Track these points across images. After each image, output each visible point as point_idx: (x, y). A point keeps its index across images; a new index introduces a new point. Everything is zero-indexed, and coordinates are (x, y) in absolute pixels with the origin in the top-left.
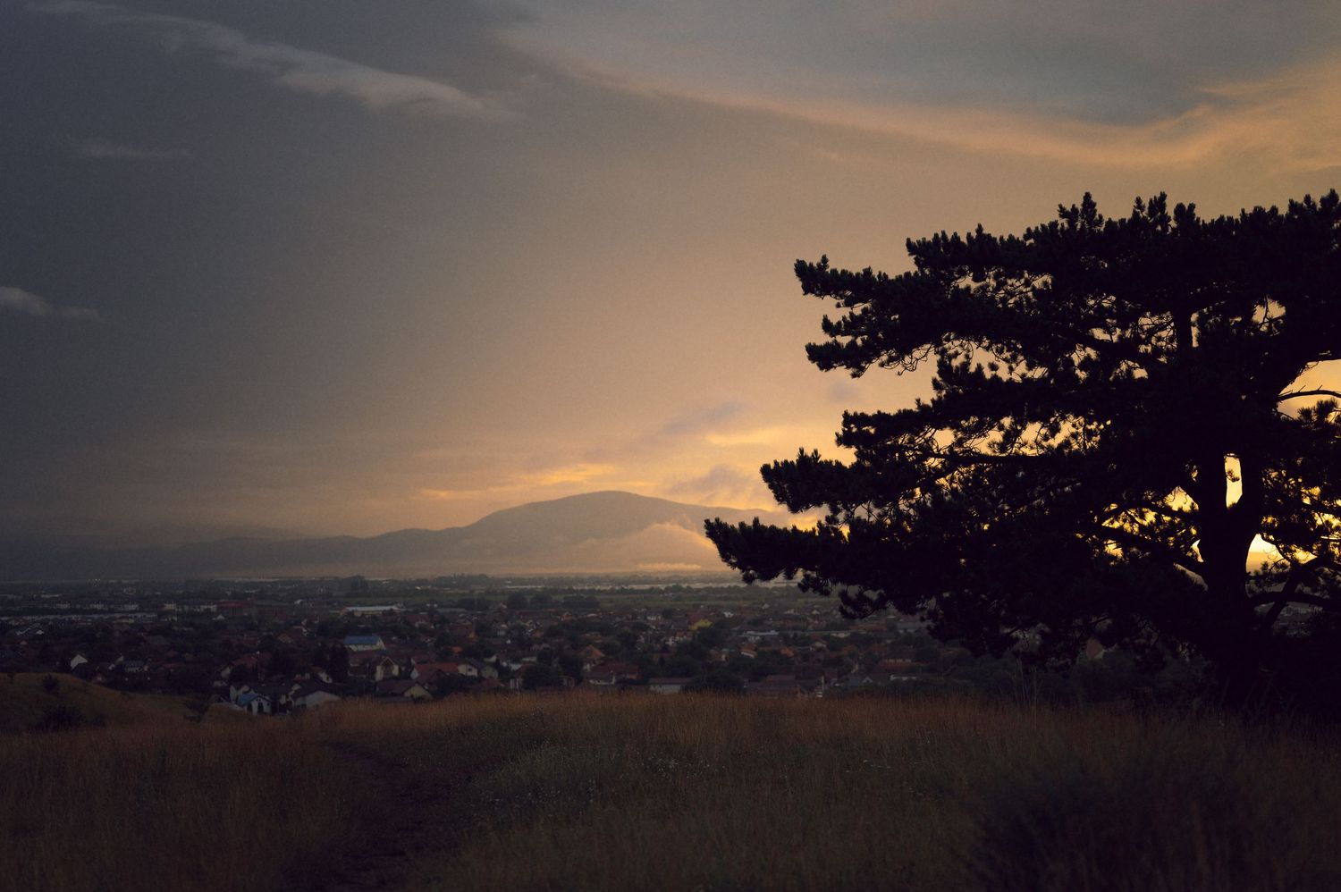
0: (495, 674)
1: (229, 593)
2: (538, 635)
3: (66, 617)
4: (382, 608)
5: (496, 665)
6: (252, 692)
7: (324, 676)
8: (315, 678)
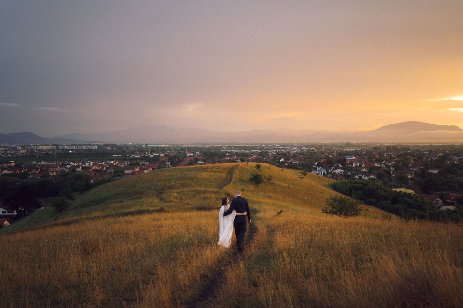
0: (385, 166)
1: (318, 145)
2: (395, 156)
3: (281, 150)
4: (354, 149)
5: (385, 164)
6: (322, 169)
7: (340, 165)
8: (338, 166)
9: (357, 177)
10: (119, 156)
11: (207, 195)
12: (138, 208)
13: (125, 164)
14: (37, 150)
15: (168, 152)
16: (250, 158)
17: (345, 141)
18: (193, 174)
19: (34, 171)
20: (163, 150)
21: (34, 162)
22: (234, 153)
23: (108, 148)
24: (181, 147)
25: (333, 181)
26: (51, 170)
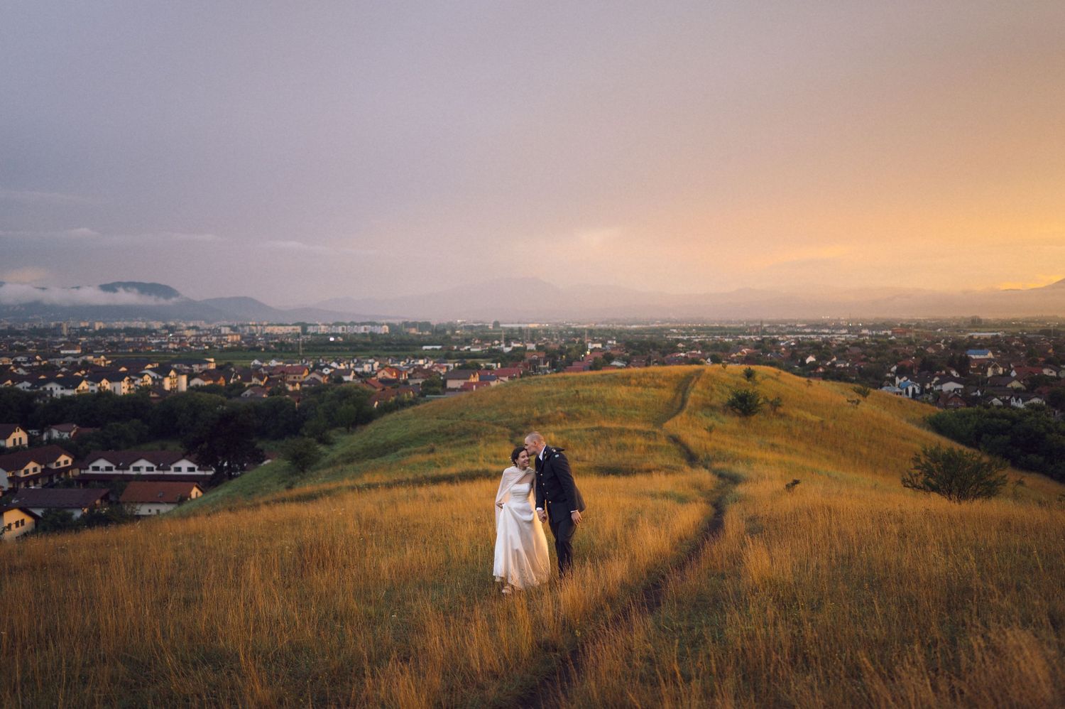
1: (899, 325)
3: (808, 336)
4: (992, 334)
6: (909, 381)
7: (954, 373)
8: (948, 373)
9: (996, 401)
10: (436, 349)
11: (627, 440)
12: (467, 466)
13: (448, 367)
14: (261, 335)
15: (544, 341)
16: (734, 355)
17: (968, 314)
18: (595, 390)
19: (255, 380)
20: (534, 335)
21: (256, 362)
22: (695, 343)
23: (413, 331)
24: (575, 330)
25: (934, 411)
26: (291, 378)
